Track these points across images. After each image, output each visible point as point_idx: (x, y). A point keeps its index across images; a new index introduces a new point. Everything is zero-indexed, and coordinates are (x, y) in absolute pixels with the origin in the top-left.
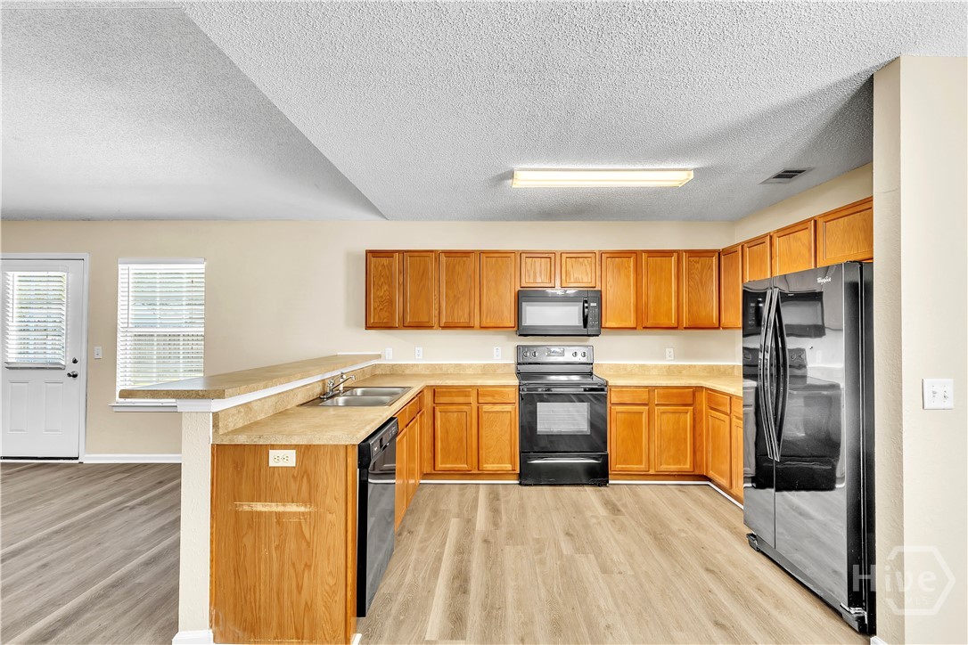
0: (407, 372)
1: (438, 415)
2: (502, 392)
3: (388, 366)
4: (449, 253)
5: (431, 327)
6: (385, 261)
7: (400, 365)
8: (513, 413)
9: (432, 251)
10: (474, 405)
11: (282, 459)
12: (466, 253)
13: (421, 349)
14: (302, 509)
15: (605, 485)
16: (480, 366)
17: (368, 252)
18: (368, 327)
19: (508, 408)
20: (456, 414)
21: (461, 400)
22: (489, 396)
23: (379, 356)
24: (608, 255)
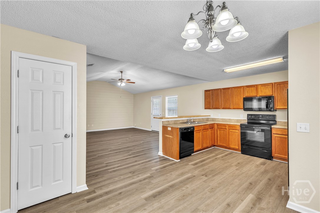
0: (216, 120)
1: (218, 131)
2: (235, 126)
3: (212, 118)
4: (224, 89)
5: (220, 109)
6: (208, 92)
7: (215, 118)
8: (238, 133)
9: (220, 89)
10: (228, 129)
11: (169, 129)
12: (228, 88)
13: (220, 114)
14: (172, 137)
15: (271, 160)
16: (236, 119)
17: (205, 91)
18: (205, 109)
19: (237, 131)
20: (223, 131)
21: (224, 128)
22: (231, 127)
23: (210, 116)
24: (278, 84)
